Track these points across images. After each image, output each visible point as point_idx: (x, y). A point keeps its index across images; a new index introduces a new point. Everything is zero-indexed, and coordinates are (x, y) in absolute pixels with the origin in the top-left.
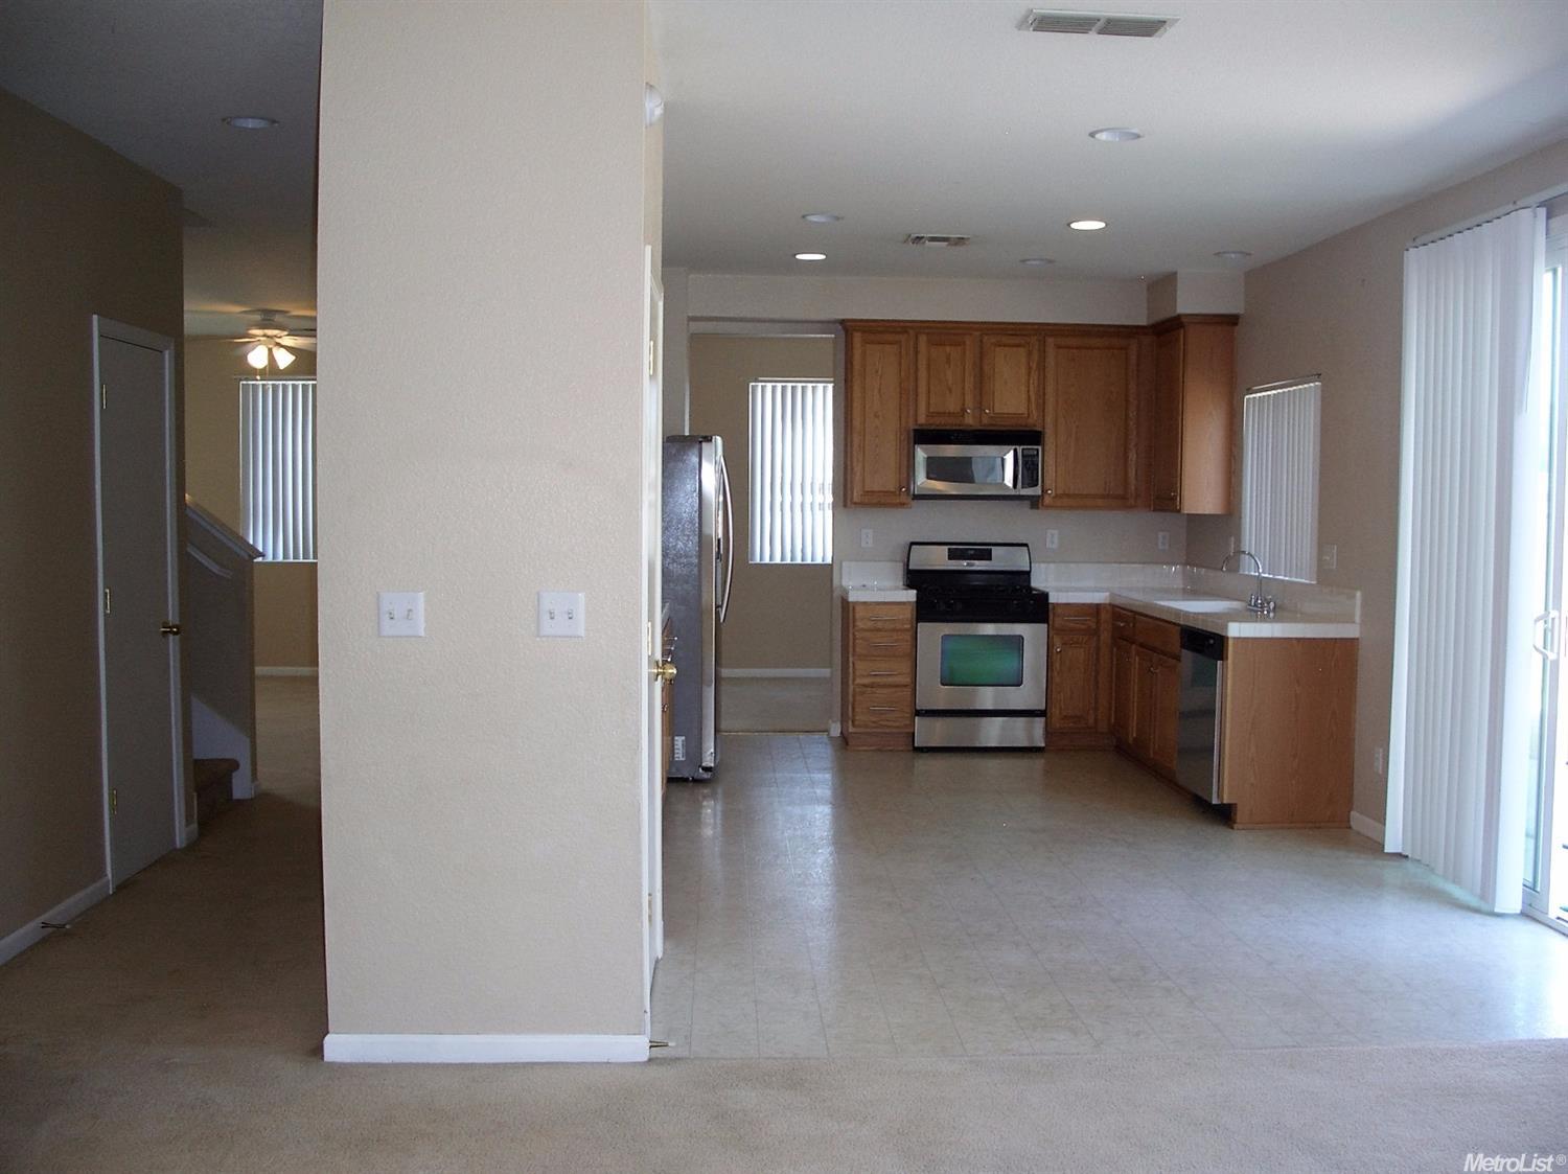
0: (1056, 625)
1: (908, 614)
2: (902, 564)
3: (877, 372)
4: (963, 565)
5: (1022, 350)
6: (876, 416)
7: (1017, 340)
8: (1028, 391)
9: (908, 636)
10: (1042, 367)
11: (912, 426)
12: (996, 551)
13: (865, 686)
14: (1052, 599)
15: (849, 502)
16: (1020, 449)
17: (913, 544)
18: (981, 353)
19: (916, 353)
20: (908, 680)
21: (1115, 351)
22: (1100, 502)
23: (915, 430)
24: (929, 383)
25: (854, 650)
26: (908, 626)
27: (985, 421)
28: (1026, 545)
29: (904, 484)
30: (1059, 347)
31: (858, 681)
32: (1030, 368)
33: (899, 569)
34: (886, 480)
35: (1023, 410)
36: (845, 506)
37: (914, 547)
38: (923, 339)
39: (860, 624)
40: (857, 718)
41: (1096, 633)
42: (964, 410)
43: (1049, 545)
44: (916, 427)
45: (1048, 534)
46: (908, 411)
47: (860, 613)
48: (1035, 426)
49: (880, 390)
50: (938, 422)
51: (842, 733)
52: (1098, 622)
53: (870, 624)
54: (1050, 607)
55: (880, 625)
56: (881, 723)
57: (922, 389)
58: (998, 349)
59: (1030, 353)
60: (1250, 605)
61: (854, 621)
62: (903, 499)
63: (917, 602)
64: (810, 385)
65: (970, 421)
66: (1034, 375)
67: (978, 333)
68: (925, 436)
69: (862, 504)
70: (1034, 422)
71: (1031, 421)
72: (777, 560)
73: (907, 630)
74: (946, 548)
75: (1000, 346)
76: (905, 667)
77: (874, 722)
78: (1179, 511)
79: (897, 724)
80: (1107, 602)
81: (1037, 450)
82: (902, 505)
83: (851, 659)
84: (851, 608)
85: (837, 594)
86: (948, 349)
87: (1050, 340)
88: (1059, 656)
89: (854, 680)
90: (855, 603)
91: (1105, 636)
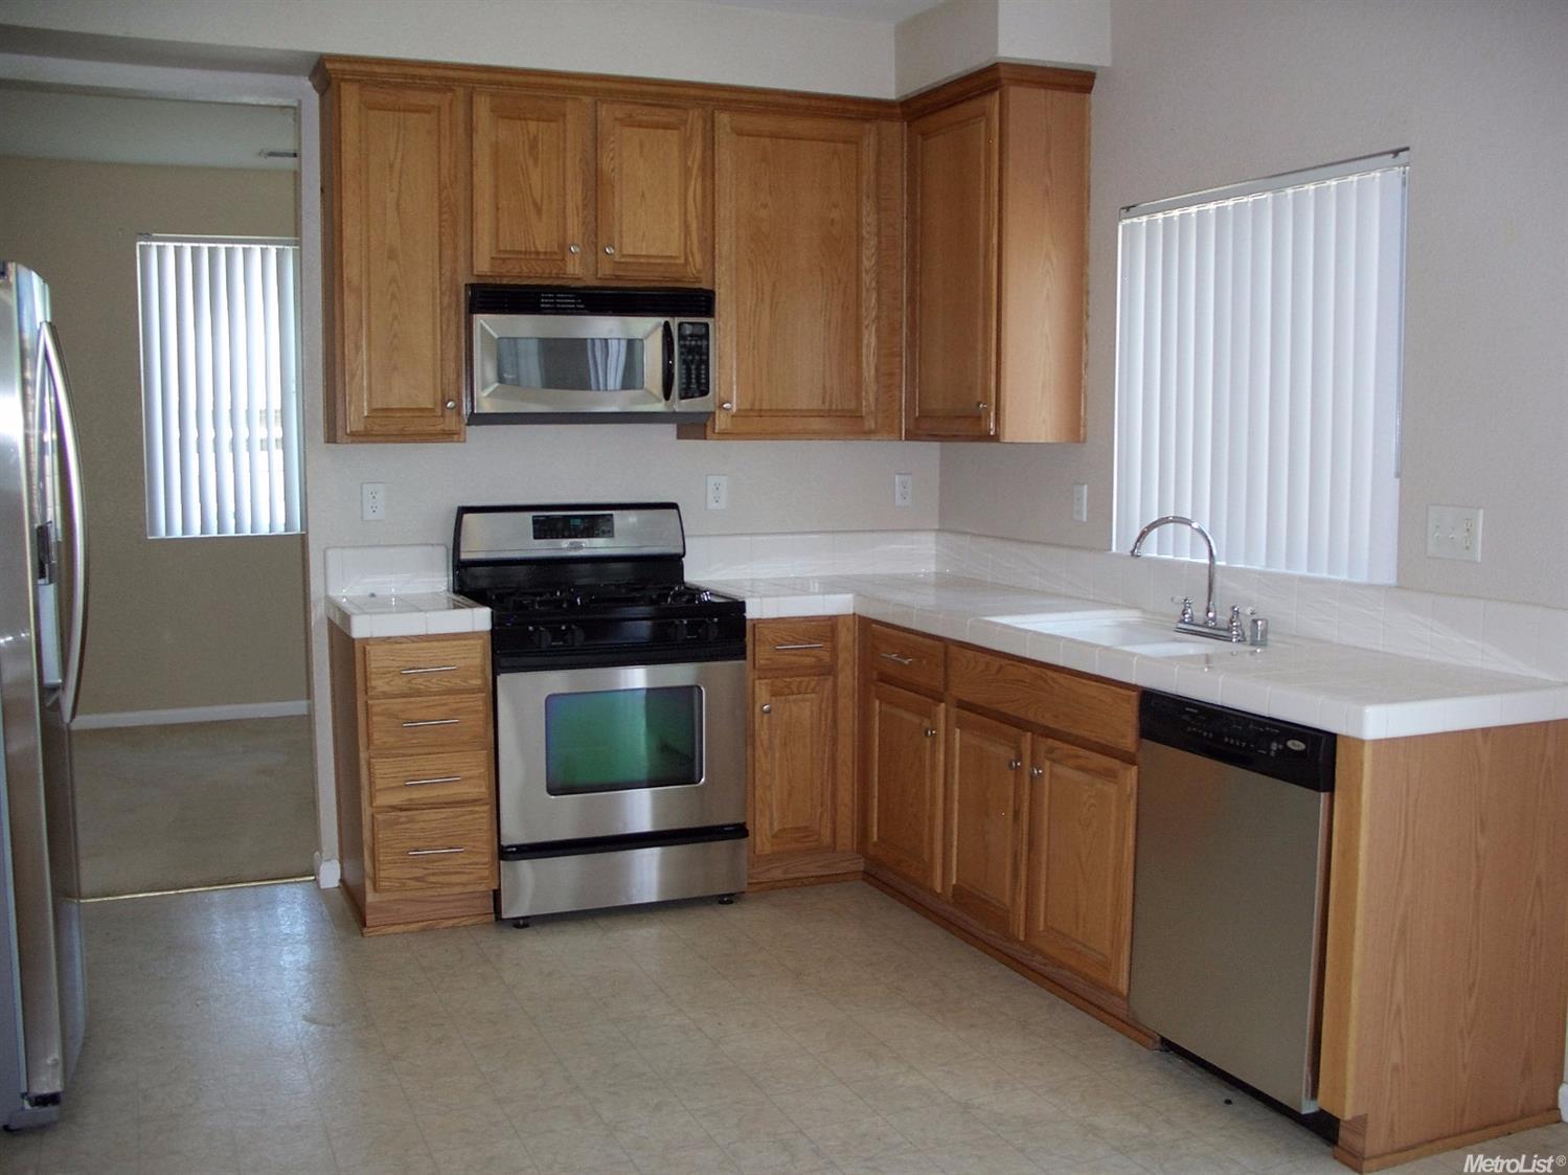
0: (761, 662)
1: (477, 657)
2: (443, 549)
3: (391, 166)
4: (564, 547)
5: (673, 137)
6: (392, 255)
7: (661, 115)
8: (686, 213)
9: (479, 702)
10: (709, 170)
11: (464, 279)
12: (621, 519)
13: (394, 808)
14: (752, 613)
15: (340, 433)
16: (674, 322)
17: (464, 510)
18: (596, 139)
19: (470, 130)
20: (481, 790)
21: (840, 146)
22: (816, 424)
23: (472, 286)
24: (496, 196)
25: (369, 735)
26: (477, 682)
27: (606, 270)
28: (674, 506)
29: (453, 393)
30: (740, 133)
31: (383, 800)
32: (687, 171)
33: (441, 558)
34: (415, 388)
35: (674, 248)
36: (331, 438)
37: (466, 517)
38: (483, 107)
39: (379, 684)
40: (383, 874)
41: (828, 670)
42: (564, 248)
43: (712, 505)
44: (473, 281)
45: (711, 487)
46: (455, 248)
47: (378, 660)
48: (698, 280)
49: (398, 204)
50: (515, 272)
51: (342, 880)
52: (834, 651)
53: (399, 684)
54: (749, 625)
55: (420, 683)
56: (432, 879)
57: (483, 203)
58: (627, 131)
59: (686, 145)
60: (1183, 621)
61: (366, 679)
62: (451, 423)
63: (493, 632)
64: (239, 247)
65: (578, 269)
66: (695, 186)
67: (587, 100)
68: (492, 297)
69: (364, 436)
70: (693, 273)
71: (691, 270)
72: (196, 532)
73: (472, 691)
74: (528, 516)
75: (631, 125)
76: (473, 764)
77: (417, 879)
78: (996, 438)
79: (464, 878)
80: (851, 612)
81: (707, 325)
82: (448, 436)
83: (363, 755)
84: (359, 655)
85: (318, 613)
86: (532, 126)
87: (723, 118)
88: (766, 716)
89: (372, 797)
90: (366, 641)
91: (848, 677)
